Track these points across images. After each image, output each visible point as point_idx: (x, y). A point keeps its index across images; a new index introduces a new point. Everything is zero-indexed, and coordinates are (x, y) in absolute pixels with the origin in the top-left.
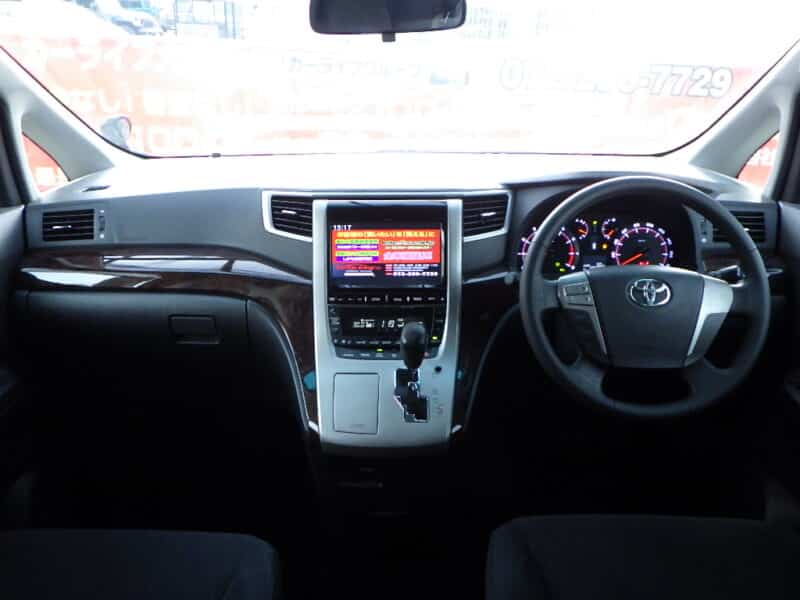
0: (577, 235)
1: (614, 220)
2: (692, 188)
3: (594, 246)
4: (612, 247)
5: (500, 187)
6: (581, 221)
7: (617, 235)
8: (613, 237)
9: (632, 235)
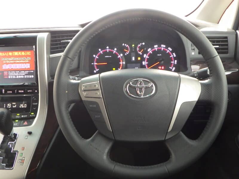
0: (124, 53)
1: (144, 44)
2: (193, 25)
3: (133, 59)
4: (143, 59)
5: (78, 26)
6: (126, 45)
7: (146, 52)
8: (143, 53)
9: (154, 52)
